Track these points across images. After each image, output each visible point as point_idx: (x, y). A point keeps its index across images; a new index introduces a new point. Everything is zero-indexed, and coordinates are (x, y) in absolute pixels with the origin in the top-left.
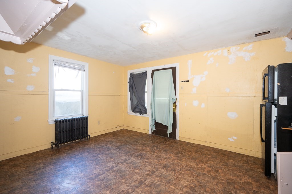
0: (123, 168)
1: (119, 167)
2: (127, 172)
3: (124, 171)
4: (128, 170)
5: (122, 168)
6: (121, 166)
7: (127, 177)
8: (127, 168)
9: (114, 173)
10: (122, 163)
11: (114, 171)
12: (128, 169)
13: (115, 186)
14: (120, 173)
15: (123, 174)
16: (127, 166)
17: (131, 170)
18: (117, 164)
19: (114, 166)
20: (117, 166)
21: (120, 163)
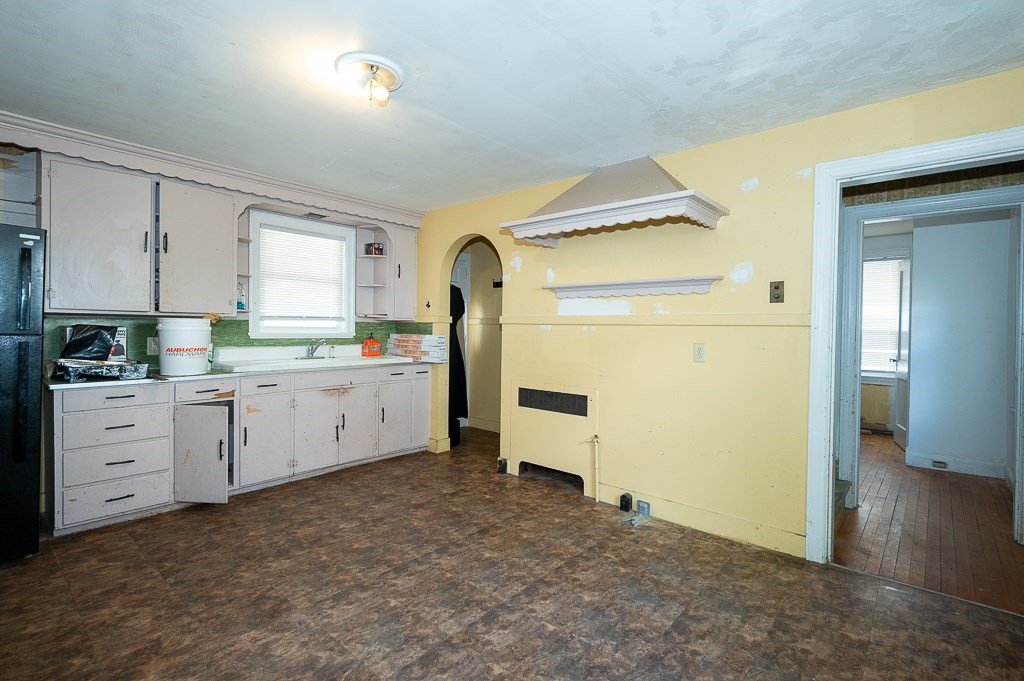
0: (447, 615)
1: (460, 625)
2: (432, 599)
3: (444, 603)
4: (427, 609)
5: (451, 617)
6: (451, 628)
7: (436, 585)
8: (429, 617)
9: (477, 597)
10: (447, 642)
11: (479, 603)
12: (427, 613)
13: (473, 564)
14: (457, 598)
15: (446, 595)
16: (427, 624)
17: (416, 605)
18: (469, 636)
19: (481, 628)
20: (471, 625)
21: (455, 641)
